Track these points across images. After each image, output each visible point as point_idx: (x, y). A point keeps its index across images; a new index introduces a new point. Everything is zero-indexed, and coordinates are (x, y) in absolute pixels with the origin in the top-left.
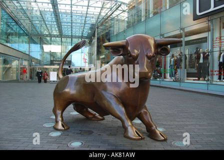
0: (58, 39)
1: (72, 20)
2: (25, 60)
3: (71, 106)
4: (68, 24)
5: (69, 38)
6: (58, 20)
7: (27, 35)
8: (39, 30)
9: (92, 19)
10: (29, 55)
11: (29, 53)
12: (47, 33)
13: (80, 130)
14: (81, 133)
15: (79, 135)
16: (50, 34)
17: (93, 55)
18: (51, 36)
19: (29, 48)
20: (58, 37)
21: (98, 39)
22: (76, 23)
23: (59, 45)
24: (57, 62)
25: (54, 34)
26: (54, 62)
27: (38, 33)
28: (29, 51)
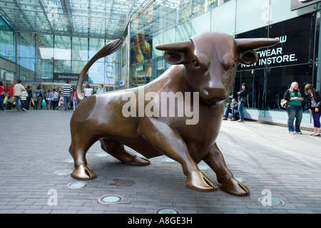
0: (66, 39)
1: (89, 8)
2: (10, 72)
3: (98, 144)
4: (83, 14)
5: (83, 36)
6: (65, 5)
7: (11, 29)
8: (32, 23)
9: (122, 7)
10: (16, 64)
11: (16, 60)
12: (47, 28)
13: (114, 180)
14: (117, 183)
15: (113, 186)
16: (51, 29)
17: (123, 66)
18: (53, 32)
19: (16, 51)
20: (65, 35)
21: (132, 40)
22: (97, 13)
23: (66, 48)
24: (64, 77)
25: (59, 29)
26: (60, 77)
27: (31, 27)
28: (16, 57)
